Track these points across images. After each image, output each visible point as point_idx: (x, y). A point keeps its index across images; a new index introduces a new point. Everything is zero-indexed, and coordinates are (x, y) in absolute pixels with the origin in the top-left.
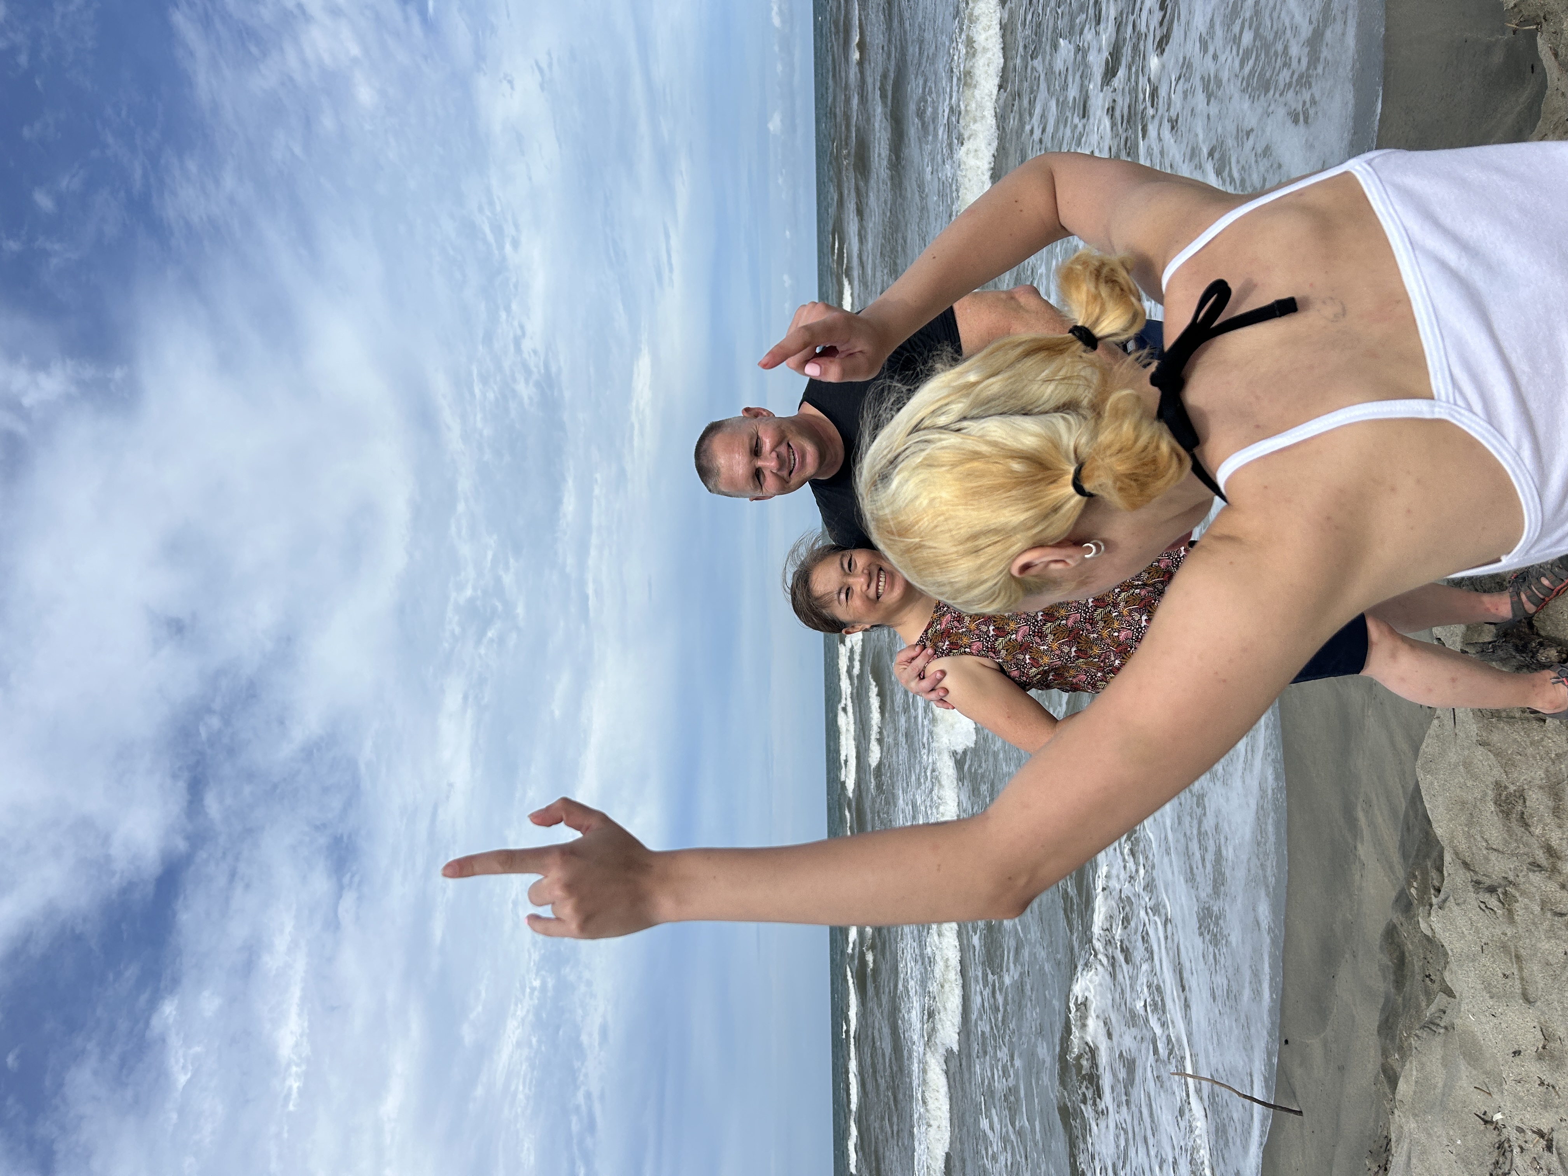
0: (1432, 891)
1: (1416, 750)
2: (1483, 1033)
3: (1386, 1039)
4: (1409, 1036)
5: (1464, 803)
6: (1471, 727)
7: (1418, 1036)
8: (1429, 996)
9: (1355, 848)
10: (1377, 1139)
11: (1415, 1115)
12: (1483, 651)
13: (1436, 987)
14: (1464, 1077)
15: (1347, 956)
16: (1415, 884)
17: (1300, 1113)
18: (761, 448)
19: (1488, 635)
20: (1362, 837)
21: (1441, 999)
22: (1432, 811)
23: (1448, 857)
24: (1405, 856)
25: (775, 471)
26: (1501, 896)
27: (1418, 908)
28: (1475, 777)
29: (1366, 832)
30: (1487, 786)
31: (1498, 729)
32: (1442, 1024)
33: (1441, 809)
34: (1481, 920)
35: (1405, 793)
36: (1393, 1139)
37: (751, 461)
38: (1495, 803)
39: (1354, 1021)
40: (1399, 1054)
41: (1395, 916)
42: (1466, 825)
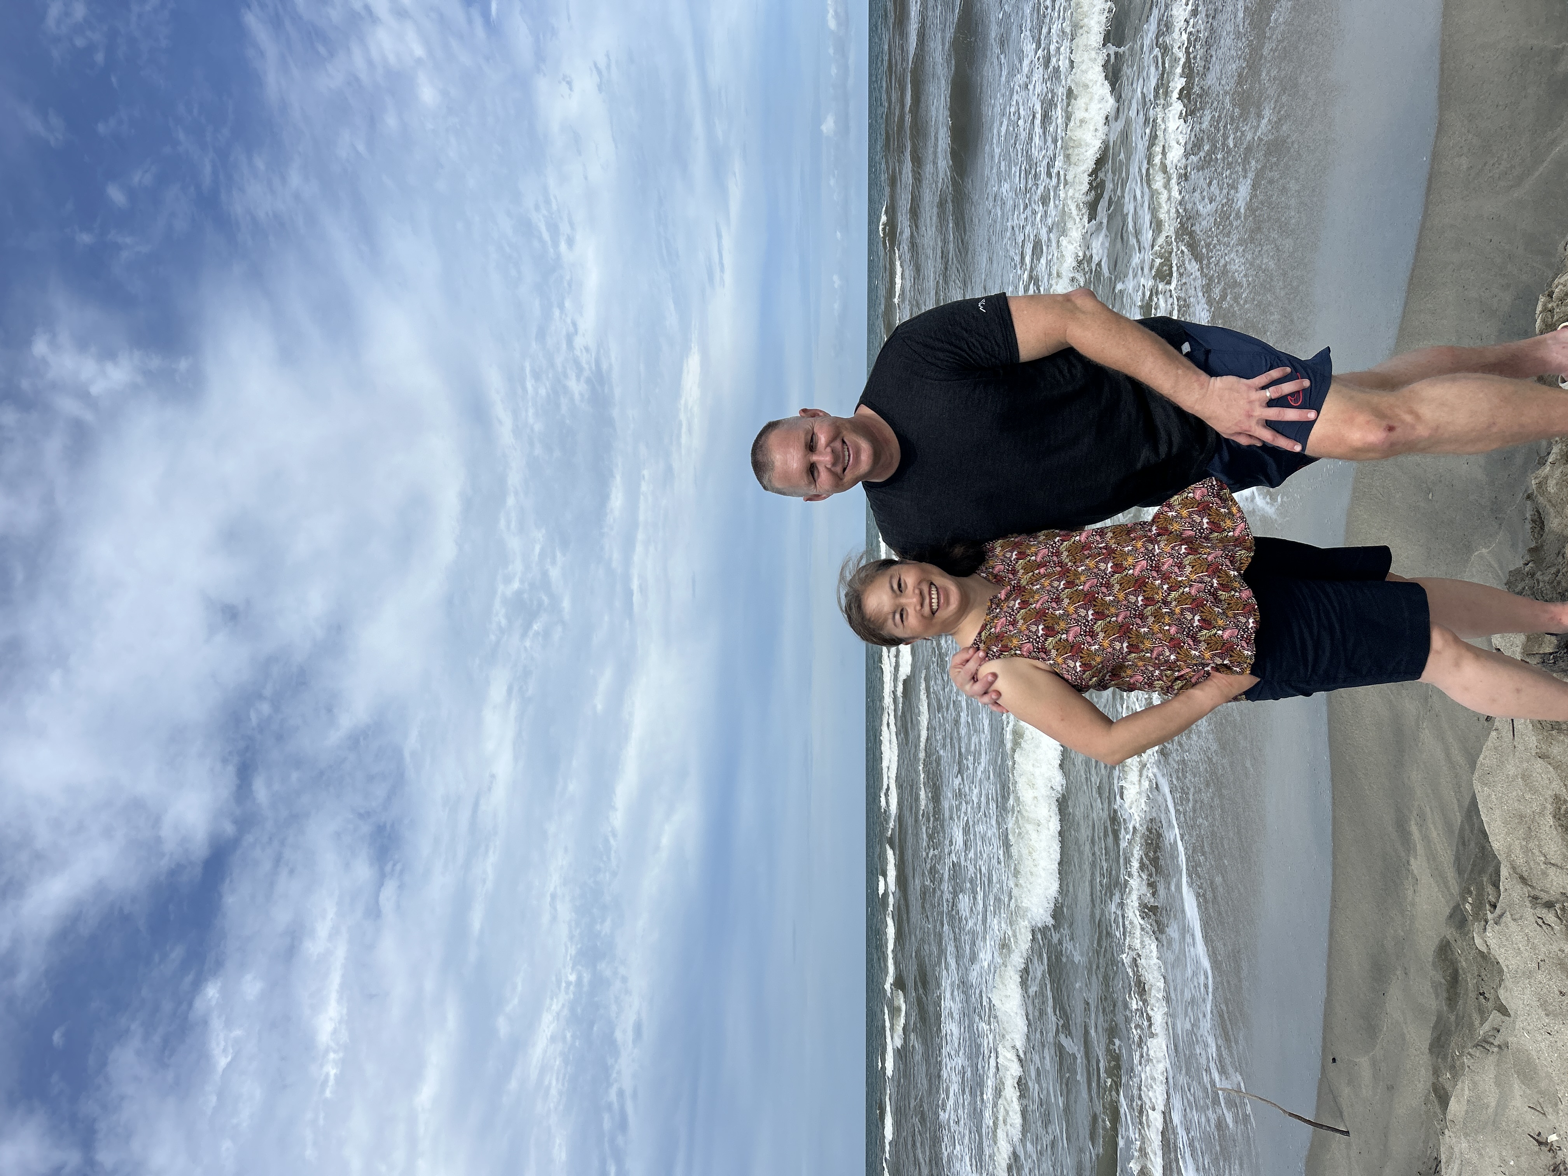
0: (1488, 906)
1: (1473, 764)
2: (1538, 1052)
3: (1437, 1058)
4: (1462, 1055)
5: (1521, 817)
6: (1531, 740)
7: (1470, 1055)
8: (1483, 1015)
9: (1408, 862)
10: (1426, 1160)
11: (1466, 1135)
12: (1543, 662)
13: (1490, 1005)
14: (1518, 1097)
15: (1398, 972)
16: (1470, 900)
17: (1347, 1133)
18: (817, 443)
19: (1549, 646)
20: (1415, 851)
21: (1495, 1017)
22: (1489, 824)
23: (1504, 872)
24: (1460, 871)
25: (829, 466)
26: (1559, 912)
27: (1473, 924)
28: (1534, 791)
29: (1420, 848)
30: (1546, 799)
31: (1558, 742)
32: (1496, 1044)
33: (1499, 822)
34: (1538, 936)
35: (1460, 806)
36: (1443, 1160)
37: (805, 456)
38: (1554, 817)
39: (1404, 1039)
40: (1450, 1074)
41: (1449, 932)
42: (1524, 839)
